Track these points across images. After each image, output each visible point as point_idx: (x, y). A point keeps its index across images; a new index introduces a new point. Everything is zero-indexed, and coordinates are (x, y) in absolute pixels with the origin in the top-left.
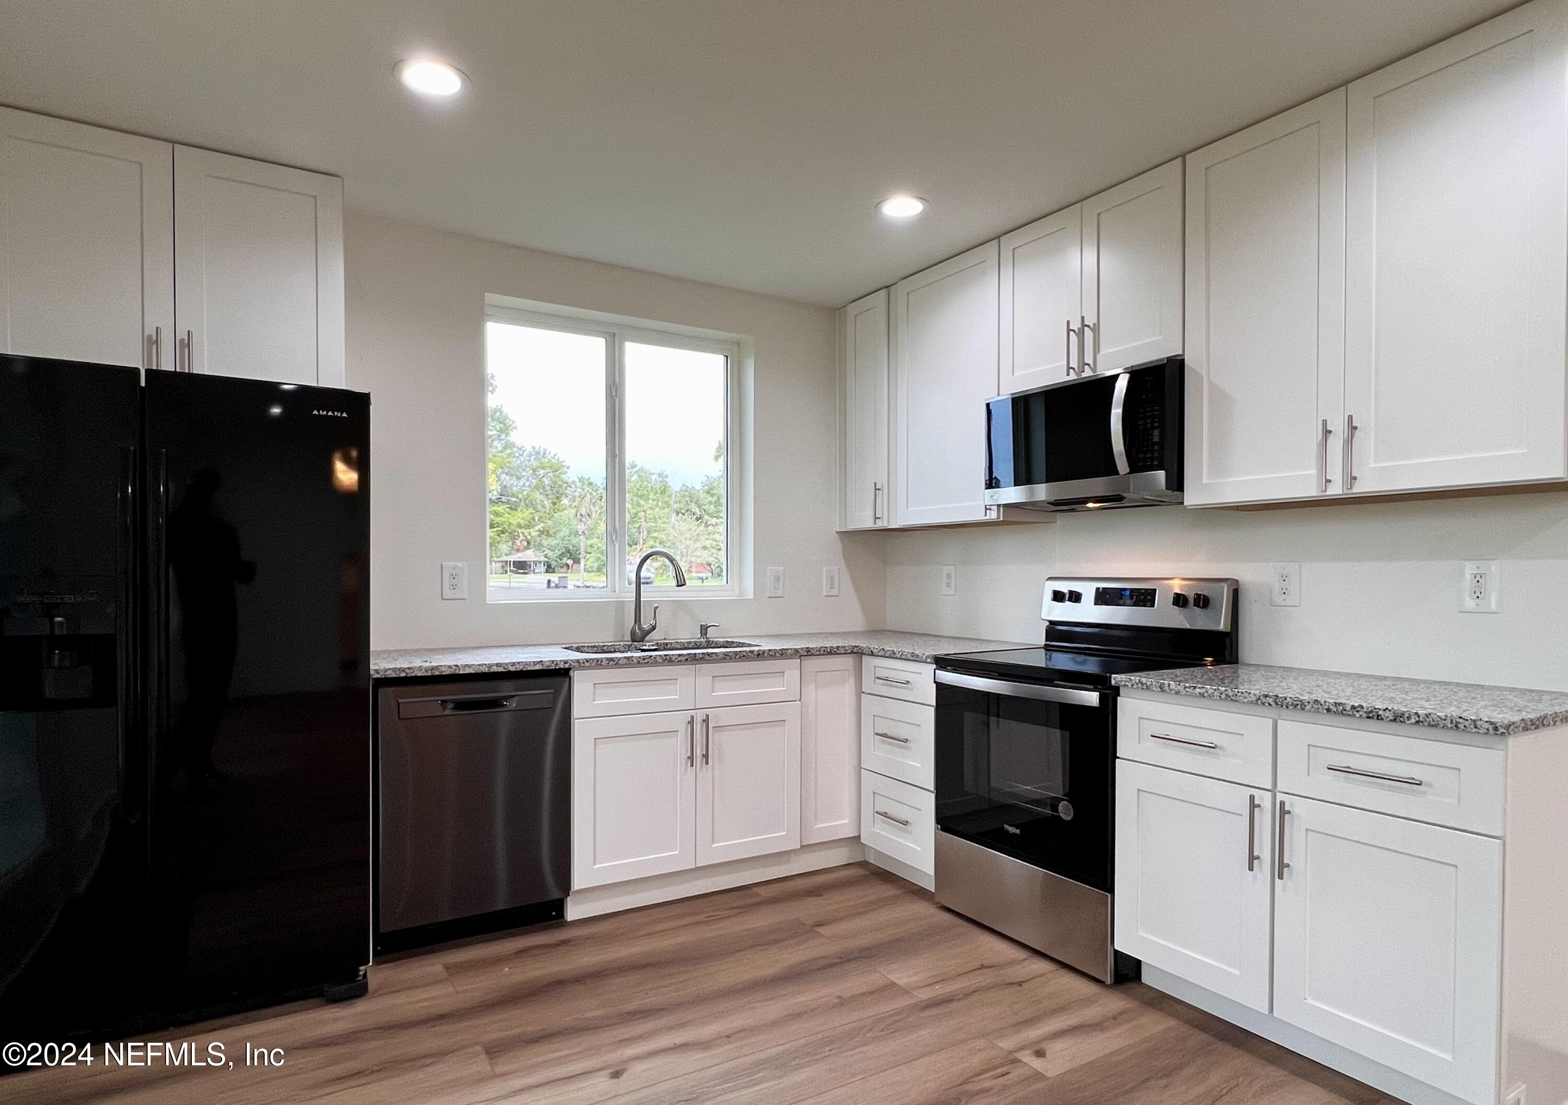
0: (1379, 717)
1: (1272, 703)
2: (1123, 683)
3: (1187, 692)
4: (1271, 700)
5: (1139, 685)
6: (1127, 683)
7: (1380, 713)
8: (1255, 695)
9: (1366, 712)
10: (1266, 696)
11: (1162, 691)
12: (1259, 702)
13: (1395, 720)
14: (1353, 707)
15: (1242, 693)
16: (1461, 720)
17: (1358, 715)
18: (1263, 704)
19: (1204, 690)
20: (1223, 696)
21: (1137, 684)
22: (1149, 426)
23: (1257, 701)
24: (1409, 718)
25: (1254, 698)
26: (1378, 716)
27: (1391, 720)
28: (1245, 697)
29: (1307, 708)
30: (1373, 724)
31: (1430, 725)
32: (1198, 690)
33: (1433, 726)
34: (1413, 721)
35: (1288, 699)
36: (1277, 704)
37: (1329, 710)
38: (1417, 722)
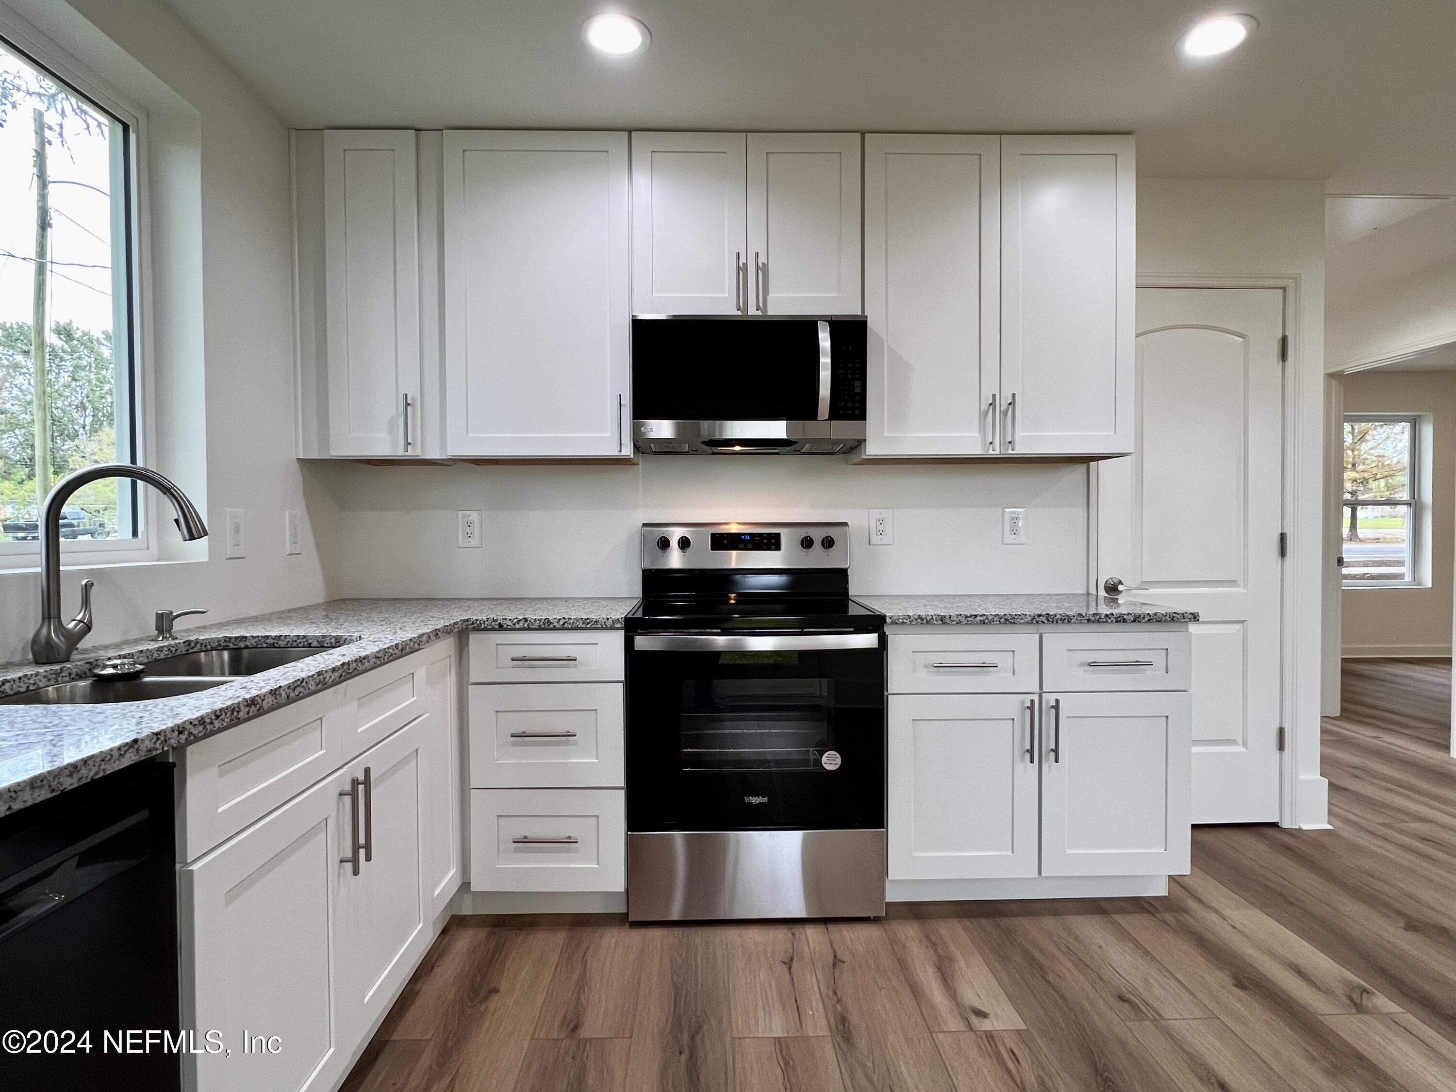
0: (1124, 621)
1: (1044, 620)
2: (901, 620)
3: (968, 621)
4: (1044, 619)
5: (919, 620)
6: (905, 621)
7: (1125, 617)
8: (1030, 616)
9: (1115, 618)
10: (1040, 615)
11: (943, 623)
12: (1034, 621)
13: (1134, 621)
14: (1107, 615)
15: (1020, 615)
16: (1174, 615)
17: (1110, 621)
18: (1037, 622)
19: (985, 617)
20: (1003, 620)
21: (916, 620)
22: (850, 376)
23: (1032, 620)
24: (1144, 618)
25: (1030, 618)
26: (1124, 619)
27: (1132, 622)
28: (1022, 619)
29: (1073, 621)
30: (1121, 626)
31: (1157, 621)
32: (979, 618)
33: (1159, 621)
34: (1146, 619)
35: (1058, 616)
36: (1048, 620)
37: (1089, 620)
38: (1149, 620)
